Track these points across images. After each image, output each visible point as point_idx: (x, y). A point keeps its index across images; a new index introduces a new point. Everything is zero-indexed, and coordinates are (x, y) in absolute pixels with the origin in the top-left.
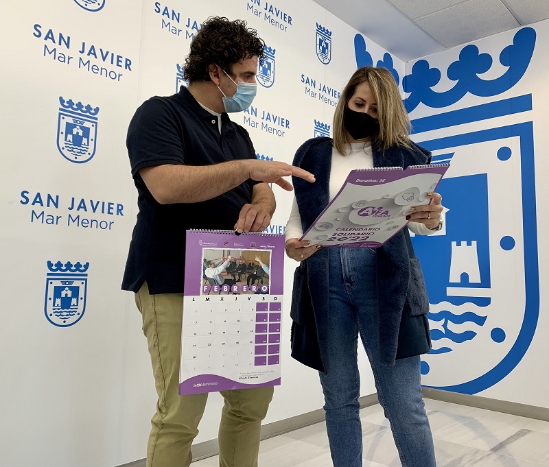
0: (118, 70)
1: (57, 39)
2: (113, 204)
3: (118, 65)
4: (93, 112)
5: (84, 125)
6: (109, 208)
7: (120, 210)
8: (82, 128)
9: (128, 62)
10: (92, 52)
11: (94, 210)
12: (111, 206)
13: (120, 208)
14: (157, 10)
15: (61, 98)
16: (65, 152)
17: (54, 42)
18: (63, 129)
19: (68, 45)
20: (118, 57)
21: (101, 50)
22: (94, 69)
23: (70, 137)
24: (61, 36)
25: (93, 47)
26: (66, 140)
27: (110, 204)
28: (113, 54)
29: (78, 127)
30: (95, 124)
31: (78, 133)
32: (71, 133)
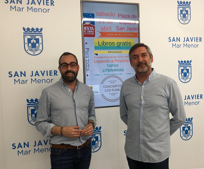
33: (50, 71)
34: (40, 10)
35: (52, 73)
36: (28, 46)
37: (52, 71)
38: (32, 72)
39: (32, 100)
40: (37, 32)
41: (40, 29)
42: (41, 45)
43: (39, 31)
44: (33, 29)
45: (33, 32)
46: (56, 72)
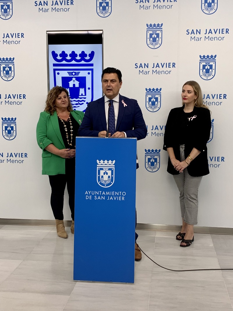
33: (20, 95)
34: (13, 42)
35: (21, 96)
36: (3, 73)
37: (21, 95)
38: (6, 95)
39: (5, 119)
40: (10, 61)
41: (13, 59)
42: (13, 72)
43: (11, 60)
44: (7, 59)
45: (7, 61)
46: (24, 96)
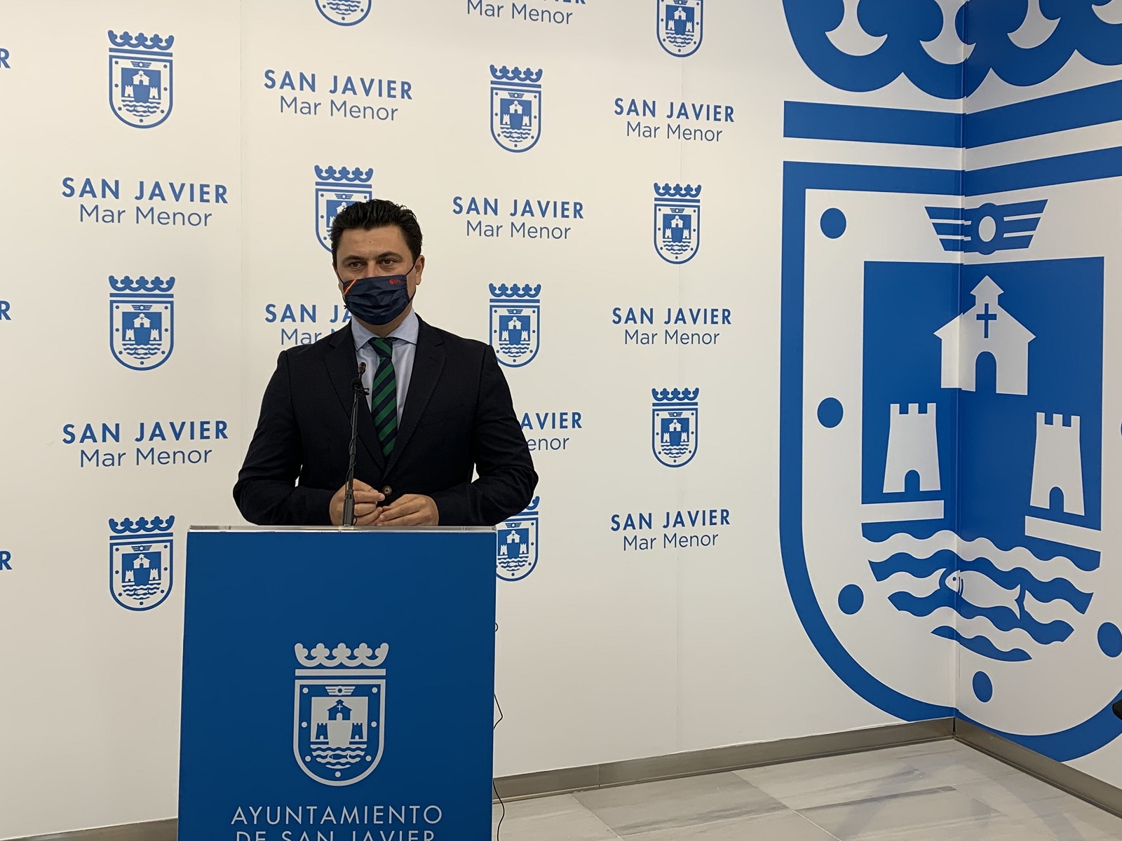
0: (202, 208)
1: (98, 190)
2: (208, 423)
3: (202, 200)
4: (165, 286)
5: (152, 310)
6: (203, 430)
7: (221, 431)
8: (147, 315)
9: (221, 191)
10: (157, 192)
11: (177, 436)
12: (206, 426)
13: (221, 426)
14: (270, 83)
15: (112, 279)
16: (125, 357)
17: (94, 196)
18: (118, 323)
19: (116, 195)
20: (202, 186)
21: (171, 185)
22: (162, 218)
23: (130, 334)
24: (105, 183)
25: (157, 185)
26: (124, 339)
27: (202, 423)
28: (192, 186)
29: (142, 315)
30: (169, 305)
31: (142, 324)
32: (132, 327)
